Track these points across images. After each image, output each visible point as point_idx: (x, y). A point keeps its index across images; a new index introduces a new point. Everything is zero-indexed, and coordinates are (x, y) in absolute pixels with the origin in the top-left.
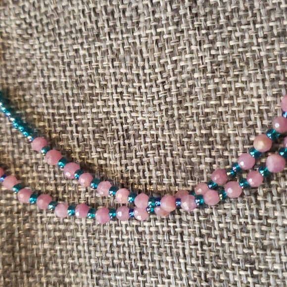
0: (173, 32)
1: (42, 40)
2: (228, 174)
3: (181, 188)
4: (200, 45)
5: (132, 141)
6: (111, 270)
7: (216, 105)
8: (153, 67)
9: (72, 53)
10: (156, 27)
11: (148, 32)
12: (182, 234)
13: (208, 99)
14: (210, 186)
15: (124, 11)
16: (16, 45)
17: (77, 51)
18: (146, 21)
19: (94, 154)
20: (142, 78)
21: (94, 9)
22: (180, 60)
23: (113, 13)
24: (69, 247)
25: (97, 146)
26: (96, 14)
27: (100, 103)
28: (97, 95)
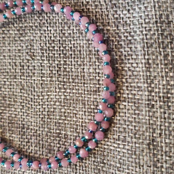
0: (49, 81)
2: (64, 154)
3: (44, 157)
4: (60, 89)
5: (25, 130)
7: (64, 119)
10: (42, 77)
11: (38, 78)
13: (61, 116)
14: (56, 159)
15: (28, 67)
17: (5, 82)
18: (38, 73)
19: (8, 133)
20: (33, 100)
21: (15, 63)
22: (51, 95)
23: (23, 66)
25: (9, 130)
26: (16, 65)
27: (13, 109)
28: (12, 105)
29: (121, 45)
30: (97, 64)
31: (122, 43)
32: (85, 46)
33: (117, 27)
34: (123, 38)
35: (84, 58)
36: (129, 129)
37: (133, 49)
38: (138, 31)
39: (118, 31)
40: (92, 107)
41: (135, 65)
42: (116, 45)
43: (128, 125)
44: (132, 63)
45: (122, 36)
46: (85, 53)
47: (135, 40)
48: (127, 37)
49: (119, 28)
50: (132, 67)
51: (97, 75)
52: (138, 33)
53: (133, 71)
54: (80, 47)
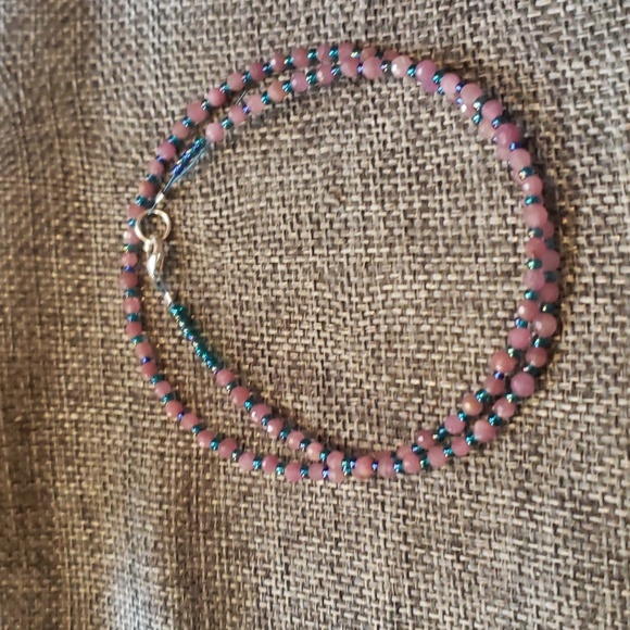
0: (385, 256)
1: (235, 247)
2: (435, 437)
3: (385, 447)
4: (414, 275)
5: (332, 383)
6: (303, 539)
7: (428, 351)
8: (361, 296)
9: (269, 267)
10: (366, 247)
11: (358, 251)
12: (383, 504)
13: (420, 343)
14: (415, 449)
15: (331, 222)
16: (203, 251)
17: (274, 265)
18: (355, 237)
19: (288, 394)
20: (348, 307)
21: (297, 215)
22: (392, 291)
23: (318, 223)
24: (256, 506)
25: (292, 386)
26: (299, 222)
27: (300, 333)
28: (295, 322)
29: (571, 149)
30: (509, 202)
31: (575, 144)
32: (474, 158)
33: (559, 104)
34: (576, 132)
35: (473, 190)
36: (599, 363)
37: (604, 158)
38: (614, 111)
39: (561, 115)
40: (501, 314)
41: (610, 199)
42: (556, 151)
43: (597, 355)
44: (602, 196)
45: (574, 126)
46: (475, 177)
47: (609, 135)
48: (586, 128)
49: (564, 106)
50: (604, 204)
51: (510, 231)
52: (615, 116)
53: (606, 216)
54: (462, 161)
